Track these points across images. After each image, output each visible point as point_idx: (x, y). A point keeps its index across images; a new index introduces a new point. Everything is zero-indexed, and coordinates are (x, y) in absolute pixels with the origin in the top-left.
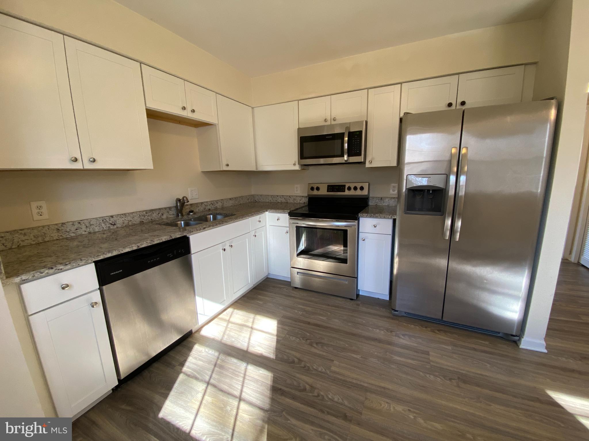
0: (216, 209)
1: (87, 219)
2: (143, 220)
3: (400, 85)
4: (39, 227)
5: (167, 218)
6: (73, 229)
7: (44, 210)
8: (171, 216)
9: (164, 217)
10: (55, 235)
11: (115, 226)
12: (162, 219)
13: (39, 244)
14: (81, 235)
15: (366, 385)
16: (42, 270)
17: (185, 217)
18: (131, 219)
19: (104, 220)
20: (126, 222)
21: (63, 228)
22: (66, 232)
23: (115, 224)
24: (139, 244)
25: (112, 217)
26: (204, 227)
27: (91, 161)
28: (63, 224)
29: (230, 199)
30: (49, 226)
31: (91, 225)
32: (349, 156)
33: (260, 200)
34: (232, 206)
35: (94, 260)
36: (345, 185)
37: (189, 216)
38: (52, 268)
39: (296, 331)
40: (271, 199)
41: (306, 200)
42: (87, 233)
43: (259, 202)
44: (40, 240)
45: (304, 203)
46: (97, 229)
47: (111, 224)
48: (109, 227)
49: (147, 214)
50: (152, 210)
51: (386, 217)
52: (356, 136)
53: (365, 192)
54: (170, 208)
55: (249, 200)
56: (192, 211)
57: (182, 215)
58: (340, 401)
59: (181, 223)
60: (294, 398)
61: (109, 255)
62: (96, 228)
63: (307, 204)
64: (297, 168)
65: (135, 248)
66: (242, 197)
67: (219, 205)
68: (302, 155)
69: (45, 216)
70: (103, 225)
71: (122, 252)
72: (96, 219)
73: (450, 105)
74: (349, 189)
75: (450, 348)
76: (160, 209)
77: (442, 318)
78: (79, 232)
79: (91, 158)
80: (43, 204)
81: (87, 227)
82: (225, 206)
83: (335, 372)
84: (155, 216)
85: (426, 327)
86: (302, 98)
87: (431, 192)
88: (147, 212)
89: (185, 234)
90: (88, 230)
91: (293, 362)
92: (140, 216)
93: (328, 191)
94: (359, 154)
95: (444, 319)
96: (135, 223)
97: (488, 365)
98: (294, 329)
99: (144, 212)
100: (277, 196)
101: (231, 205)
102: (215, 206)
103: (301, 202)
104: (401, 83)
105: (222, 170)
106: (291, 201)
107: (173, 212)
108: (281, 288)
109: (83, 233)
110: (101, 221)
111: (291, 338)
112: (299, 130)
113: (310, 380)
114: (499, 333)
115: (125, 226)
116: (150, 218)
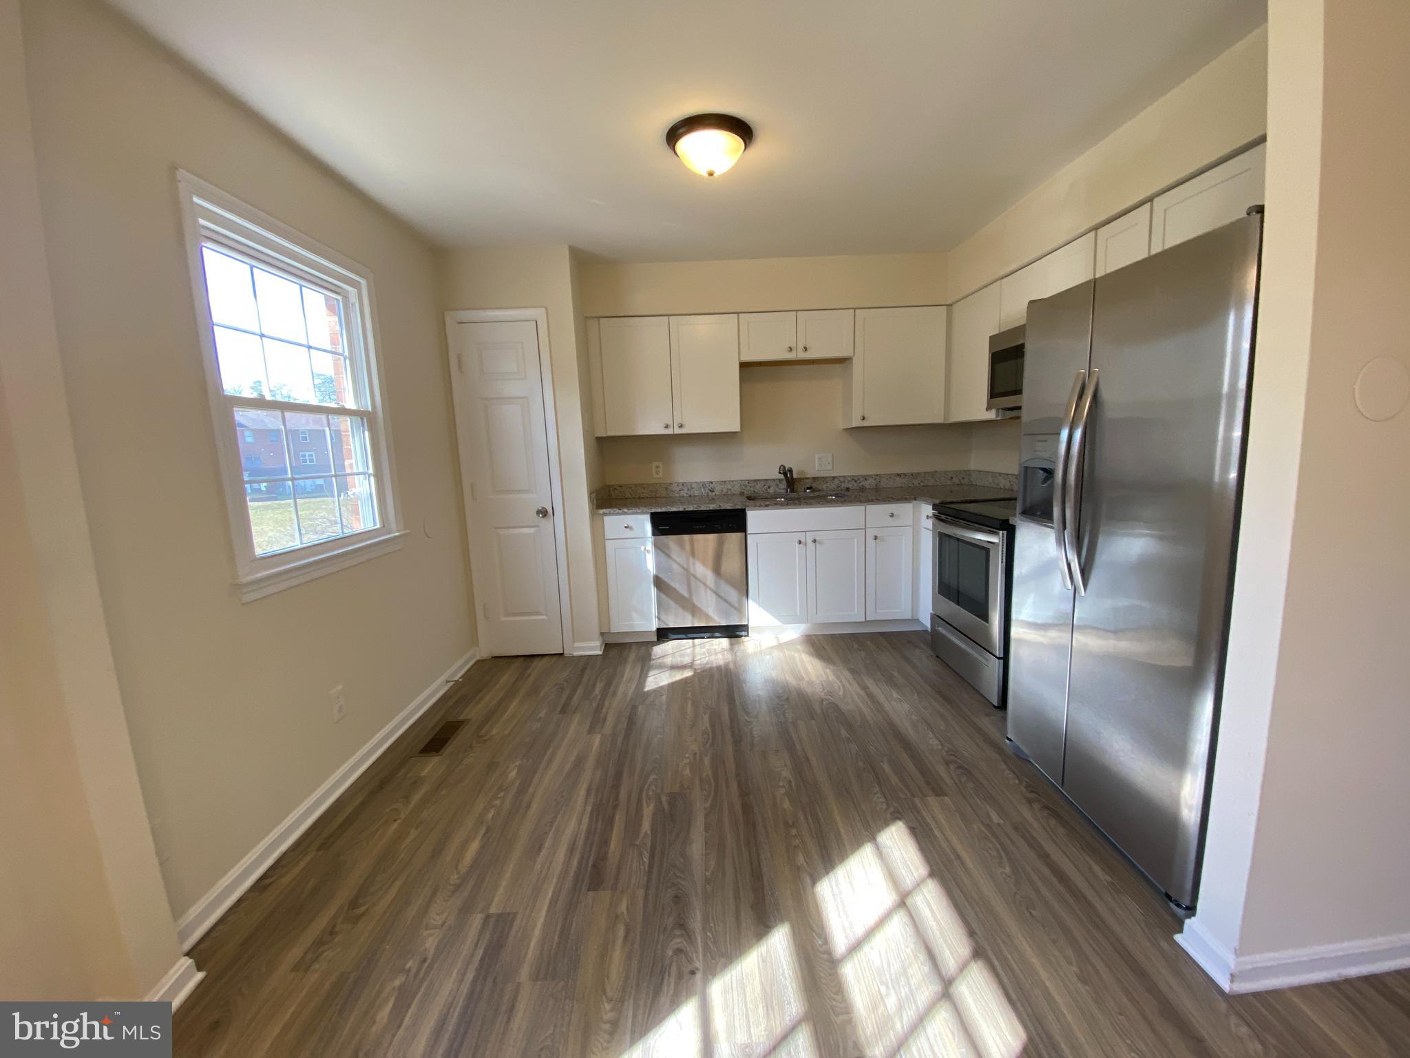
1: (690, 483)
2: (744, 491)
3: (1148, 205)
4: (654, 484)
5: (775, 491)
6: (678, 490)
7: (661, 470)
8: (779, 491)
9: (771, 490)
10: (664, 493)
11: (714, 493)
12: (767, 492)
14: (682, 497)
18: (732, 488)
19: (704, 485)
20: (725, 490)
22: (673, 491)
23: (713, 491)
24: (685, 507)
25: (712, 483)
27: (680, 426)
29: (899, 475)
30: (661, 484)
31: (692, 488)
35: (648, 511)
42: (689, 495)
46: (697, 493)
47: (710, 490)
48: (708, 493)
49: (750, 485)
50: (756, 481)
55: (955, 480)
56: (810, 488)
61: (659, 510)
65: (681, 509)
67: (870, 484)
68: (994, 389)
69: (661, 475)
70: (703, 489)
72: (697, 483)
76: (766, 480)
78: (683, 493)
79: (680, 424)
80: (660, 464)
81: (688, 489)
82: (883, 485)
84: (758, 487)
88: (750, 481)
92: (741, 485)
96: (735, 493)
99: (746, 482)
102: (860, 485)
104: (1151, 199)
105: (853, 426)
108: (919, 647)
109: (685, 495)
110: (701, 486)
112: (991, 339)
115: (724, 495)
116: (752, 489)
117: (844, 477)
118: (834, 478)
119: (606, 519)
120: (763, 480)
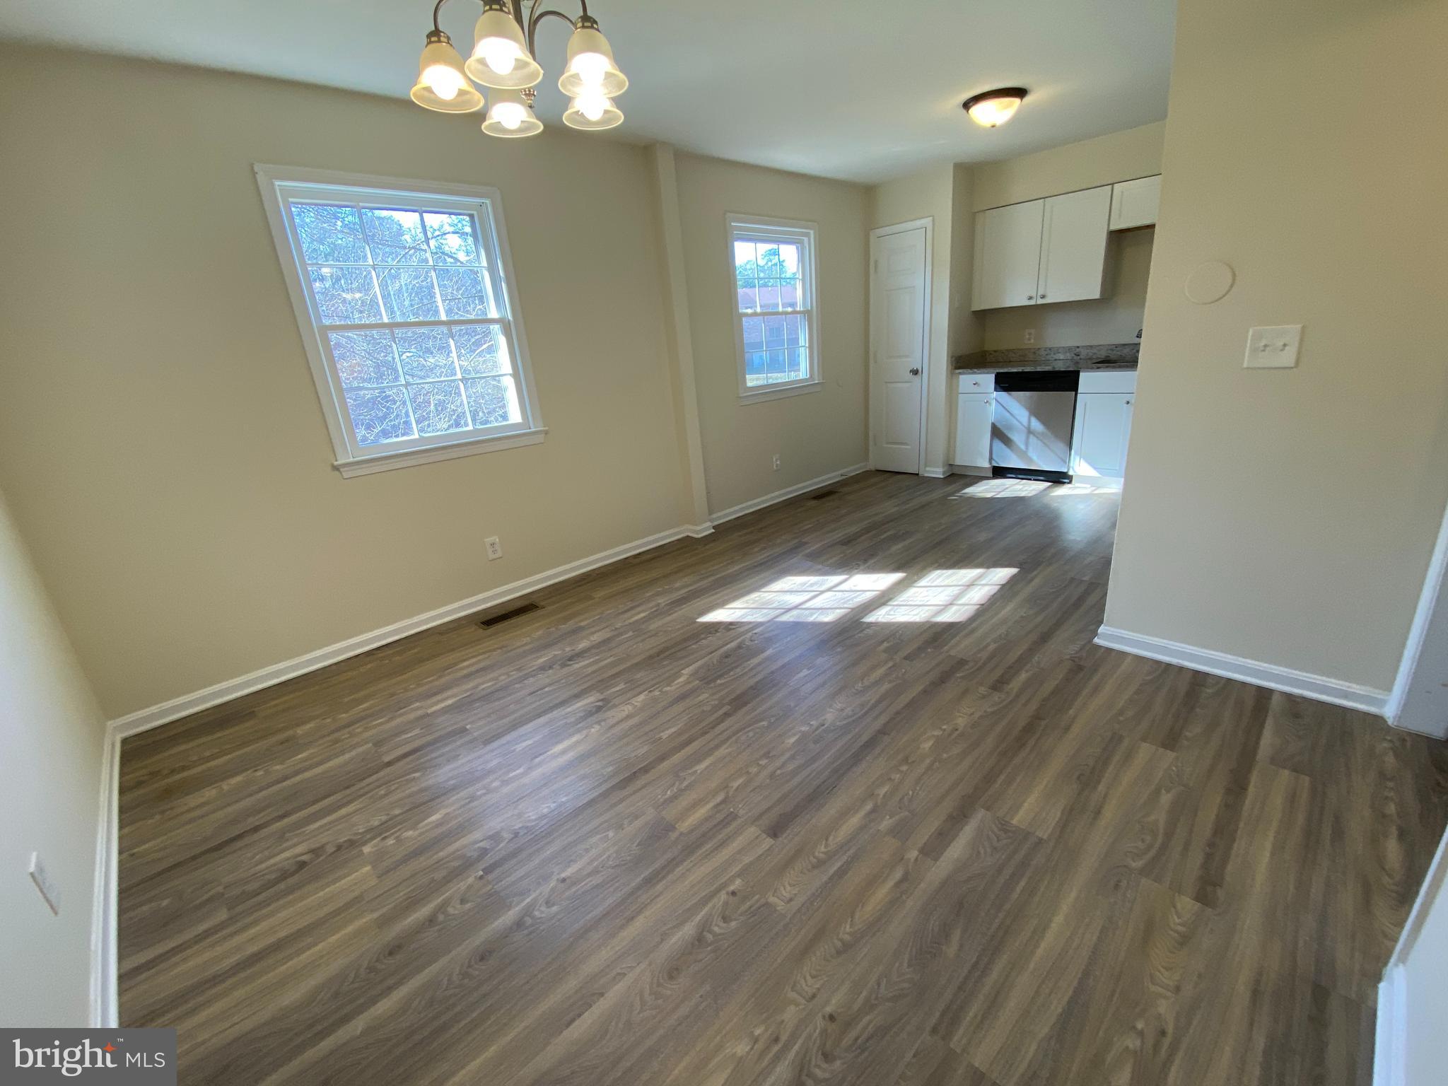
2: (1110, 355)
7: (1033, 336)
18: (1097, 352)
19: (1070, 349)
20: (1091, 353)
23: (1078, 355)
25: (1078, 347)
31: (1058, 353)
35: (992, 371)
48: (1073, 357)
49: (1117, 349)
62: (1062, 356)
69: (1032, 341)
70: (1068, 353)
72: (1063, 348)
79: (1041, 295)
80: (1033, 331)
84: (1126, 352)
88: (1117, 346)
92: (1107, 349)
96: (1100, 357)
99: (1114, 346)
110: (1067, 350)
119: (962, 377)
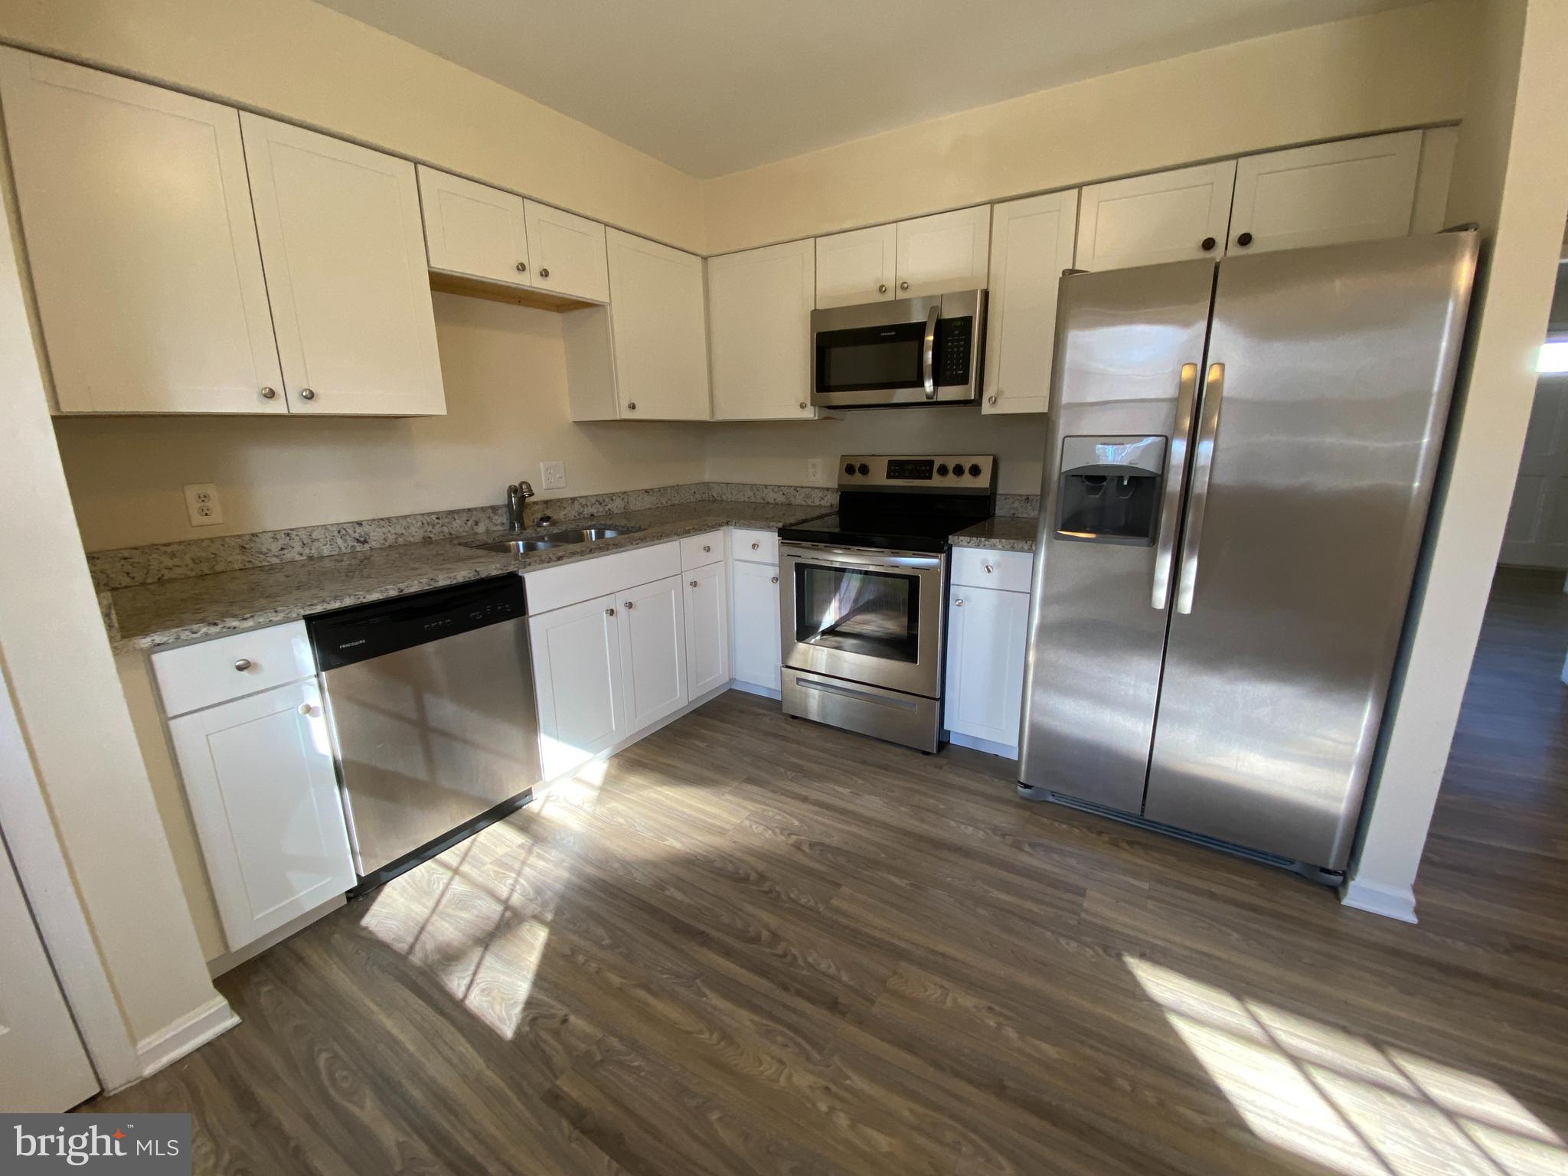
0: (610, 514)
1: (305, 528)
2: (430, 535)
3: (1075, 192)
4: (202, 541)
5: (488, 532)
6: (275, 547)
7: (214, 504)
8: (496, 528)
9: (481, 528)
10: (237, 560)
11: (367, 547)
12: (476, 533)
13: (202, 576)
14: (292, 562)
15: (903, 945)
16: (195, 627)
17: (529, 532)
18: (404, 531)
19: (341, 529)
20: (391, 538)
21: (253, 545)
22: (261, 553)
23: (365, 542)
24: (401, 586)
25: (360, 524)
26: (560, 554)
27: (306, 397)
28: (254, 535)
29: (647, 491)
30: (223, 538)
31: (313, 541)
32: (936, 384)
33: (724, 497)
34: (650, 509)
35: (303, 613)
36: (933, 461)
37: (539, 529)
38: (215, 624)
39: (771, 814)
40: (750, 494)
41: (833, 499)
42: (305, 558)
43: (722, 501)
44: (205, 568)
45: (832, 506)
46: (326, 551)
47: (358, 541)
48: (353, 546)
49: (440, 522)
50: (451, 513)
51: (1016, 546)
52: (956, 332)
53: (983, 481)
54: (494, 509)
55: (698, 497)
56: (547, 519)
57: (523, 527)
58: (832, 970)
59: (518, 546)
60: (727, 953)
61: (336, 605)
62: (324, 547)
63: (838, 509)
64: (809, 414)
65: (393, 593)
66: (677, 488)
67: (617, 506)
68: (823, 380)
69: (217, 516)
70: (339, 541)
71: (365, 601)
72: (325, 527)
73: (1209, 244)
74: (943, 470)
75: (1146, 886)
76: (469, 510)
77: (1142, 811)
78: (289, 555)
79: (306, 390)
80: (211, 490)
81: (304, 544)
82: (632, 507)
83: (837, 910)
84: (457, 526)
85: (1100, 833)
86: (824, 231)
87: (1125, 483)
88: (439, 515)
89: (511, 569)
90: (307, 551)
91: (746, 879)
92: (423, 524)
93: (889, 477)
94: (964, 380)
95: (1147, 816)
96: (412, 539)
97: (1235, 936)
98: (766, 808)
99: (434, 517)
100: (766, 486)
101: (648, 506)
102: (607, 508)
103: (823, 503)
104: (1079, 186)
105: (618, 418)
106: (799, 500)
107: (502, 518)
108: (760, 715)
109: (298, 558)
110: (336, 533)
111: (754, 827)
112: (817, 315)
113: (772, 921)
114: (1292, 862)
115: (390, 546)
116: (446, 530)
117: (586, 497)
118: (573, 500)
119: (160, 659)
120: (464, 510)
